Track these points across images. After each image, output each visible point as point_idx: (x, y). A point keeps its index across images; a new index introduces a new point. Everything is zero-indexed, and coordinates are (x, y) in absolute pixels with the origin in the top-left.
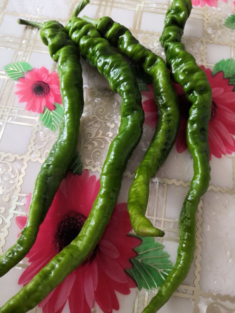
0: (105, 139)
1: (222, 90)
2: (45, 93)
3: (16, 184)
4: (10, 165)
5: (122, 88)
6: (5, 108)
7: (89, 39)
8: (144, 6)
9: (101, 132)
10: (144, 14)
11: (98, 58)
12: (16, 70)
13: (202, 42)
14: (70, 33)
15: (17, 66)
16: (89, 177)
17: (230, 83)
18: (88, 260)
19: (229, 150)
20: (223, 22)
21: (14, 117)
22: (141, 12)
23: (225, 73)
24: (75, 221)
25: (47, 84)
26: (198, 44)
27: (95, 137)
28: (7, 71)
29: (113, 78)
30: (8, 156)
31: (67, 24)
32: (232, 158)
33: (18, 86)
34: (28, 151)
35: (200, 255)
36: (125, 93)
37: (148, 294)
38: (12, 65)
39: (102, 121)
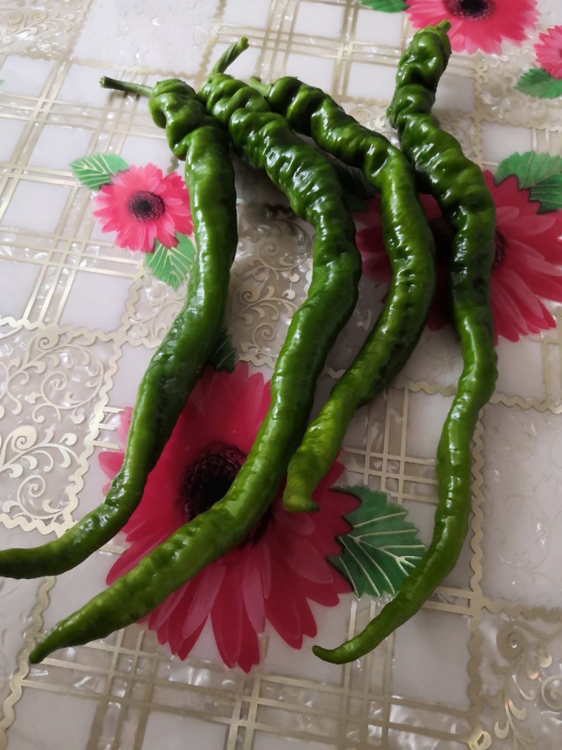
0: (279, 303)
1: (516, 211)
2: (155, 215)
3: (98, 388)
4: (86, 351)
5: (317, 209)
6: (73, 242)
7: (249, 114)
8: (354, 51)
9: (272, 290)
10: (355, 67)
11: (268, 151)
12: (95, 169)
13: (472, 119)
14: (209, 104)
15: (96, 161)
16: (249, 376)
17: (531, 199)
18: (250, 538)
19: (535, 327)
20: (515, 82)
21: (92, 259)
22: (347, 63)
23: (520, 180)
24: (221, 462)
25: (159, 197)
26: (464, 124)
27: (259, 299)
28: (76, 171)
29: (298, 189)
30: (81, 335)
31: (204, 88)
32: (541, 341)
33: (99, 199)
34: (122, 325)
35: (482, 528)
36: (322, 217)
37: (377, 605)
38: (86, 160)
39: (274, 269)
